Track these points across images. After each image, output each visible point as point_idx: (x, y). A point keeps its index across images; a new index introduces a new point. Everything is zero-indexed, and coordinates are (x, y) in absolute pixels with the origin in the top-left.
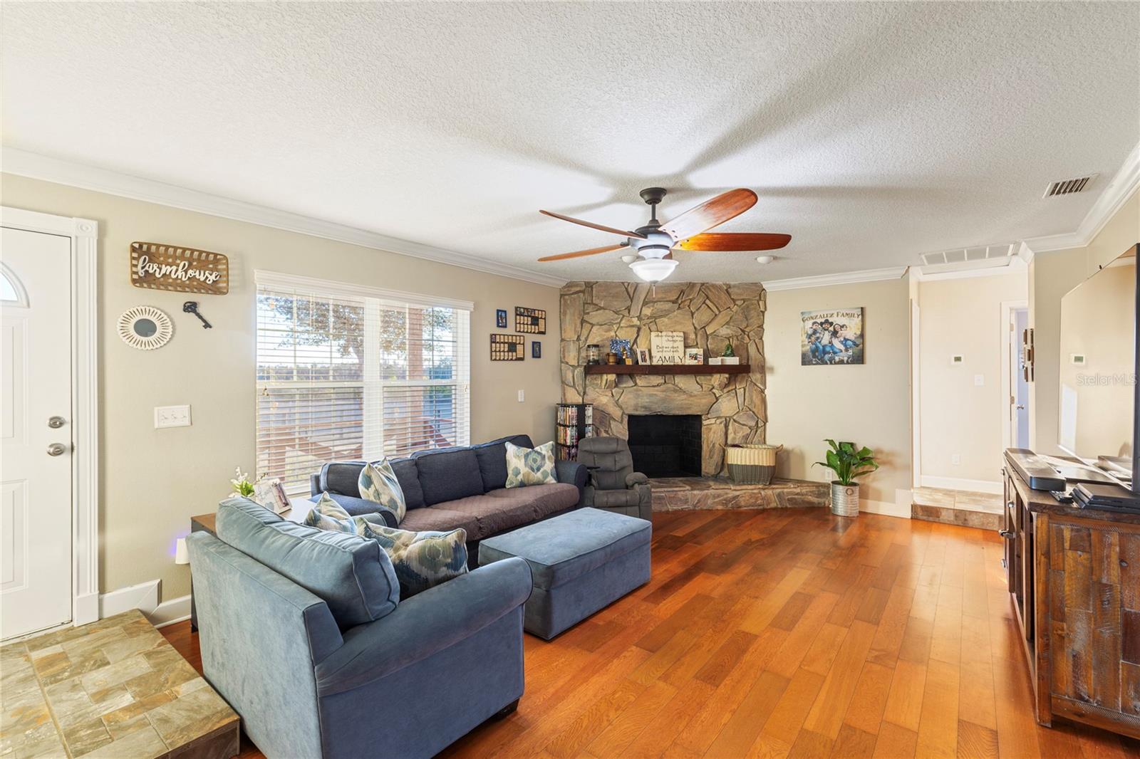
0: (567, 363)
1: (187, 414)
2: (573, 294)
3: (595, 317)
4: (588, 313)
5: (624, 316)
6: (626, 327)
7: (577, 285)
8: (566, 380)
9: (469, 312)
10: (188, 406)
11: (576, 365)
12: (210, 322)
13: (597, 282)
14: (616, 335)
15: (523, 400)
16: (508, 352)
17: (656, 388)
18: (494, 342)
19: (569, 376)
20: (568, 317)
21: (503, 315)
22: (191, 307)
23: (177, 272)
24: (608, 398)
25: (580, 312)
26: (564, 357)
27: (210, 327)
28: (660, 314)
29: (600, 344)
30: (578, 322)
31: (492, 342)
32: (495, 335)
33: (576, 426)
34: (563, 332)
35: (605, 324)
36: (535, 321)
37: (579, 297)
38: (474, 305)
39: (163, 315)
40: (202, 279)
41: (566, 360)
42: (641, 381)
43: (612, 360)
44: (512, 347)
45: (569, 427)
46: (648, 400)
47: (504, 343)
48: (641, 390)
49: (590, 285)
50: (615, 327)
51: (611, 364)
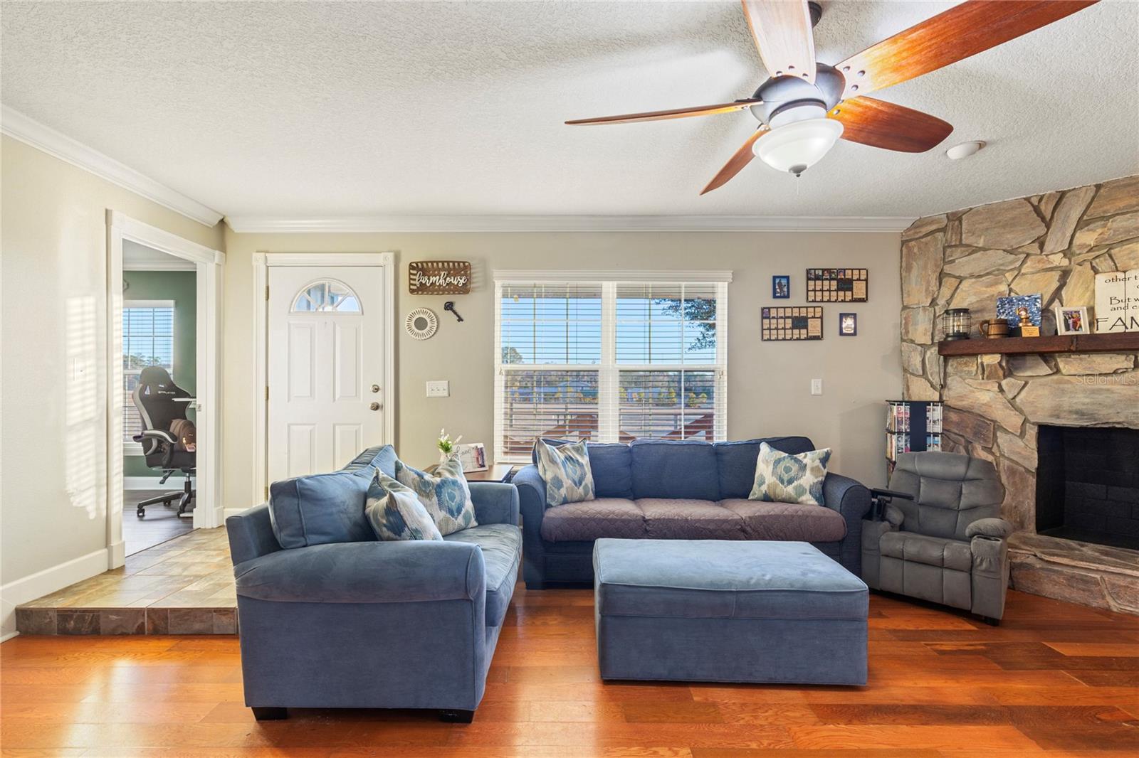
0: (912, 341)
1: (446, 387)
2: (922, 237)
3: (964, 265)
4: (953, 261)
5: (1028, 255)
6: (1033, 273)
7: (932, 222)
8: (909, 366)
9: (726, 283)
10: (447, 382)
11: (930, 343)
12: (462, 317)
13: (971, 209)
14: (1011, 290)
15: (820, 392)
16: (792, 328)
17: (1109, 378)
18: (766, 318)
19: (916, 361)
20: (915, 272)
21: (784, 282)
22: (449, 306)
23: (439, 280)
24: (991, 394)
25: (936, 260)
26: (907, 332)
27: (462, 320)
28: (1120, 238)
29: (971, 308)
30: (934, 278)
31: (763, 318)
32: (769, 308)
33: (907, 434)
34: (905, 295)
35: (988, 274)
36: (845, 285)
37: (936, 239)
38: (733, 273)
39: (431, 313)
40: (456, 283)
41: (910, 336)
42: (1068, 365)
43: (994, 331)
44: (800, 323)
45: (894, 433)
46: (1087, 400)
47: (785, 318)
48: (1069, 382)
49: (956, 218)
50: (1009, 276)
51: (992, 337)
